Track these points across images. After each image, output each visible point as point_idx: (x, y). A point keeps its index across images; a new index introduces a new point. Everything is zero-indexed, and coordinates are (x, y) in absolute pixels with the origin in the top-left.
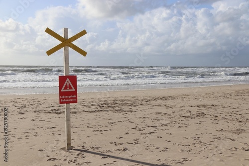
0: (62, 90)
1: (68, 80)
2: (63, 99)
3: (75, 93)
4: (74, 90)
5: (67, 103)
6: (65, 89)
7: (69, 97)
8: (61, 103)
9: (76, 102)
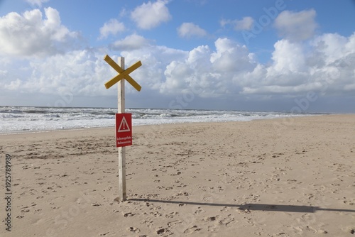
0: (119, 131)
1: (124, 118)
2: (119, 141)
3: (130, 134)
4: (129, 130)
5: (122, 145)
6: (122, 129)
7: (125, 138)
8: (118, 146)
9: (131, 144)
